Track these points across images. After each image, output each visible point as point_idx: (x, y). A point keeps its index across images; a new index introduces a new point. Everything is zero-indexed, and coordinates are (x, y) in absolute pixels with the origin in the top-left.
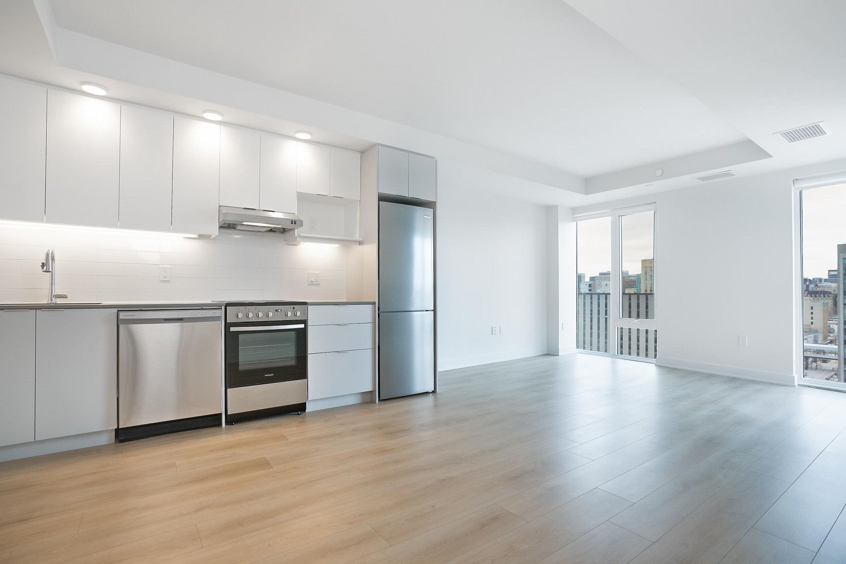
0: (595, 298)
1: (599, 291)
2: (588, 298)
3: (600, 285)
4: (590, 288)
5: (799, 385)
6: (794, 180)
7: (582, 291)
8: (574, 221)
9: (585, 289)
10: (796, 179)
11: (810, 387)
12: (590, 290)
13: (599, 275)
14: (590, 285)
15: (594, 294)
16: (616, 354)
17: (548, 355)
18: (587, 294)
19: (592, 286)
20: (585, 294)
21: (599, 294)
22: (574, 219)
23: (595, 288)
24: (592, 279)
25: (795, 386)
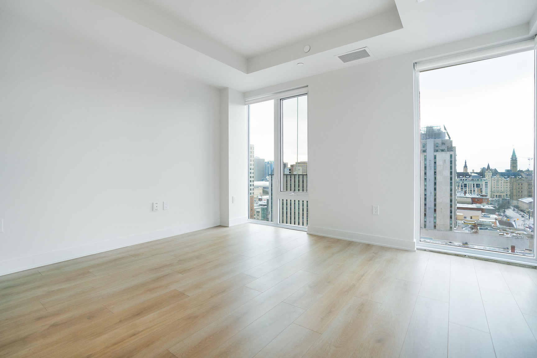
0: (293, 177)
1: (295, 173)
2: (289, 177)
3: (295, 170)
4: (290, 171)
5: (417, 249)
6: (414, 64)
7: (286, 173)
8: (245, 105)
9: (287, 172)
10: (416, 63)
11: (425, 250)
12: (290, 173)
13: (295, 164)
14: (290, 170)
15: (292, 175)
16: (278, 223)
17: (220, 226)
18: (288, 175)
19: (291, 170)
20: (287, 175)
21: (295, 175)
22: (245, 103)
23: (292, 171)
24: (292, 166)
25: (415, 251)
